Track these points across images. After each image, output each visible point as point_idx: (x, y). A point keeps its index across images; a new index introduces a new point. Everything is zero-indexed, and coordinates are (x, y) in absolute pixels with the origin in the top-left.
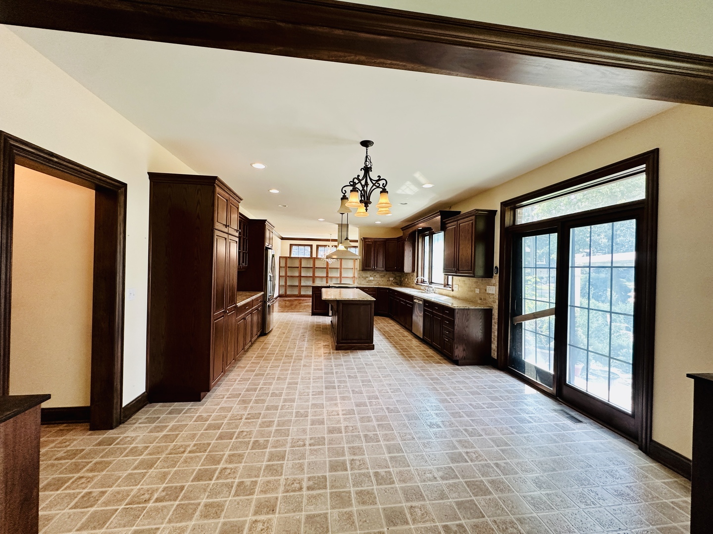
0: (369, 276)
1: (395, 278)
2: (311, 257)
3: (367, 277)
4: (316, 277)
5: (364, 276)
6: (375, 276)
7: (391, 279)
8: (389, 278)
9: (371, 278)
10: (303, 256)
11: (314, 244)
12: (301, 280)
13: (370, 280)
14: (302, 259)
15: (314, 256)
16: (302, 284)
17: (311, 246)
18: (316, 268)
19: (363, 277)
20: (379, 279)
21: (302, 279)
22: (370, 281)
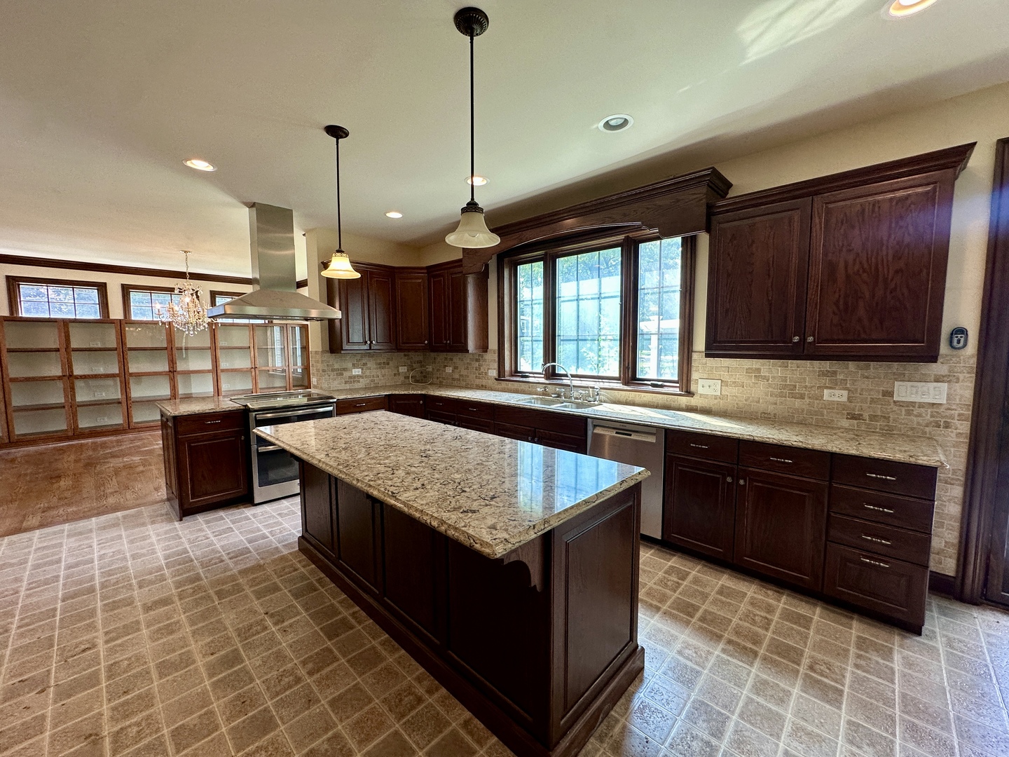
0: (350, 365)
1: (411, 368)
2: (105, 320)
3: (345, 369)
4: (131, 375)
5: (336, 366)
6: (365, 364)
7: (403, 369)
8: (398, 367)
9: (357, 372)
10: (72, 317)
11: (114, 282)
12: (73, 389)
13: (355, 377)
14: (70, 324)
15: (116, 313)
16: (79, 399)
17: (102, 288)
18: (131, 349)
19: (333, 370)
20: (374, 372)
21: (79, 384)
22: (354, 379)
